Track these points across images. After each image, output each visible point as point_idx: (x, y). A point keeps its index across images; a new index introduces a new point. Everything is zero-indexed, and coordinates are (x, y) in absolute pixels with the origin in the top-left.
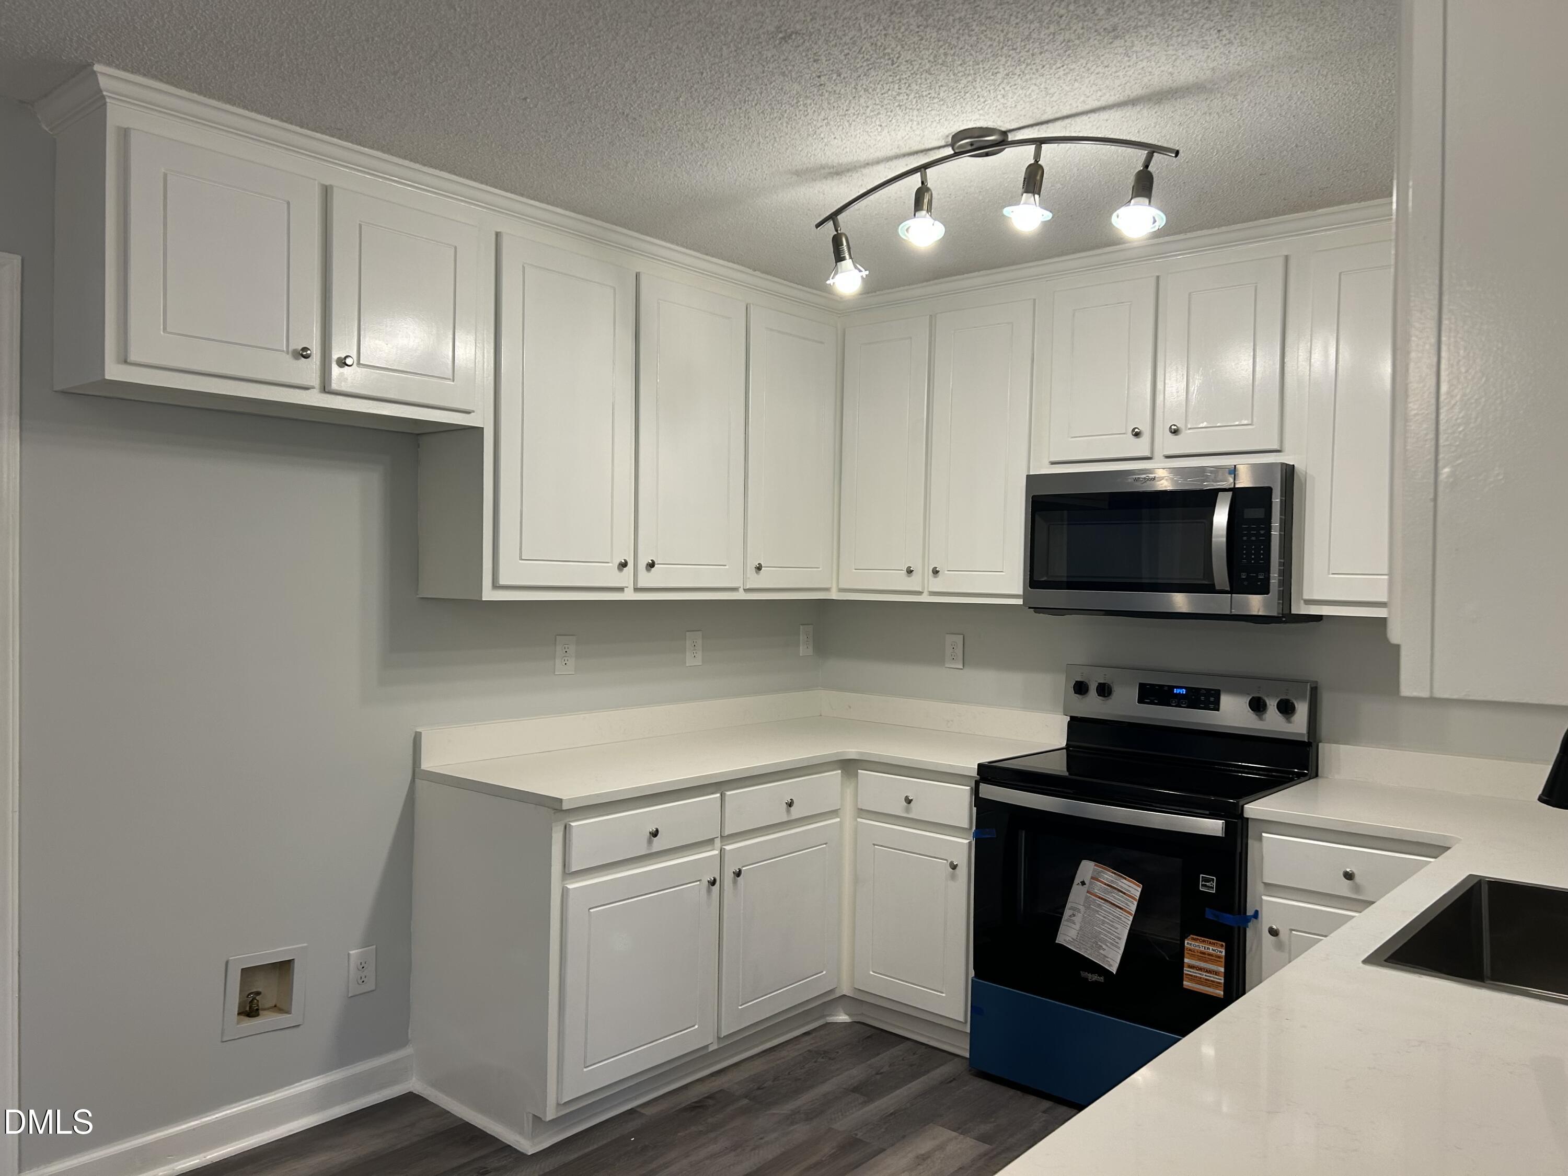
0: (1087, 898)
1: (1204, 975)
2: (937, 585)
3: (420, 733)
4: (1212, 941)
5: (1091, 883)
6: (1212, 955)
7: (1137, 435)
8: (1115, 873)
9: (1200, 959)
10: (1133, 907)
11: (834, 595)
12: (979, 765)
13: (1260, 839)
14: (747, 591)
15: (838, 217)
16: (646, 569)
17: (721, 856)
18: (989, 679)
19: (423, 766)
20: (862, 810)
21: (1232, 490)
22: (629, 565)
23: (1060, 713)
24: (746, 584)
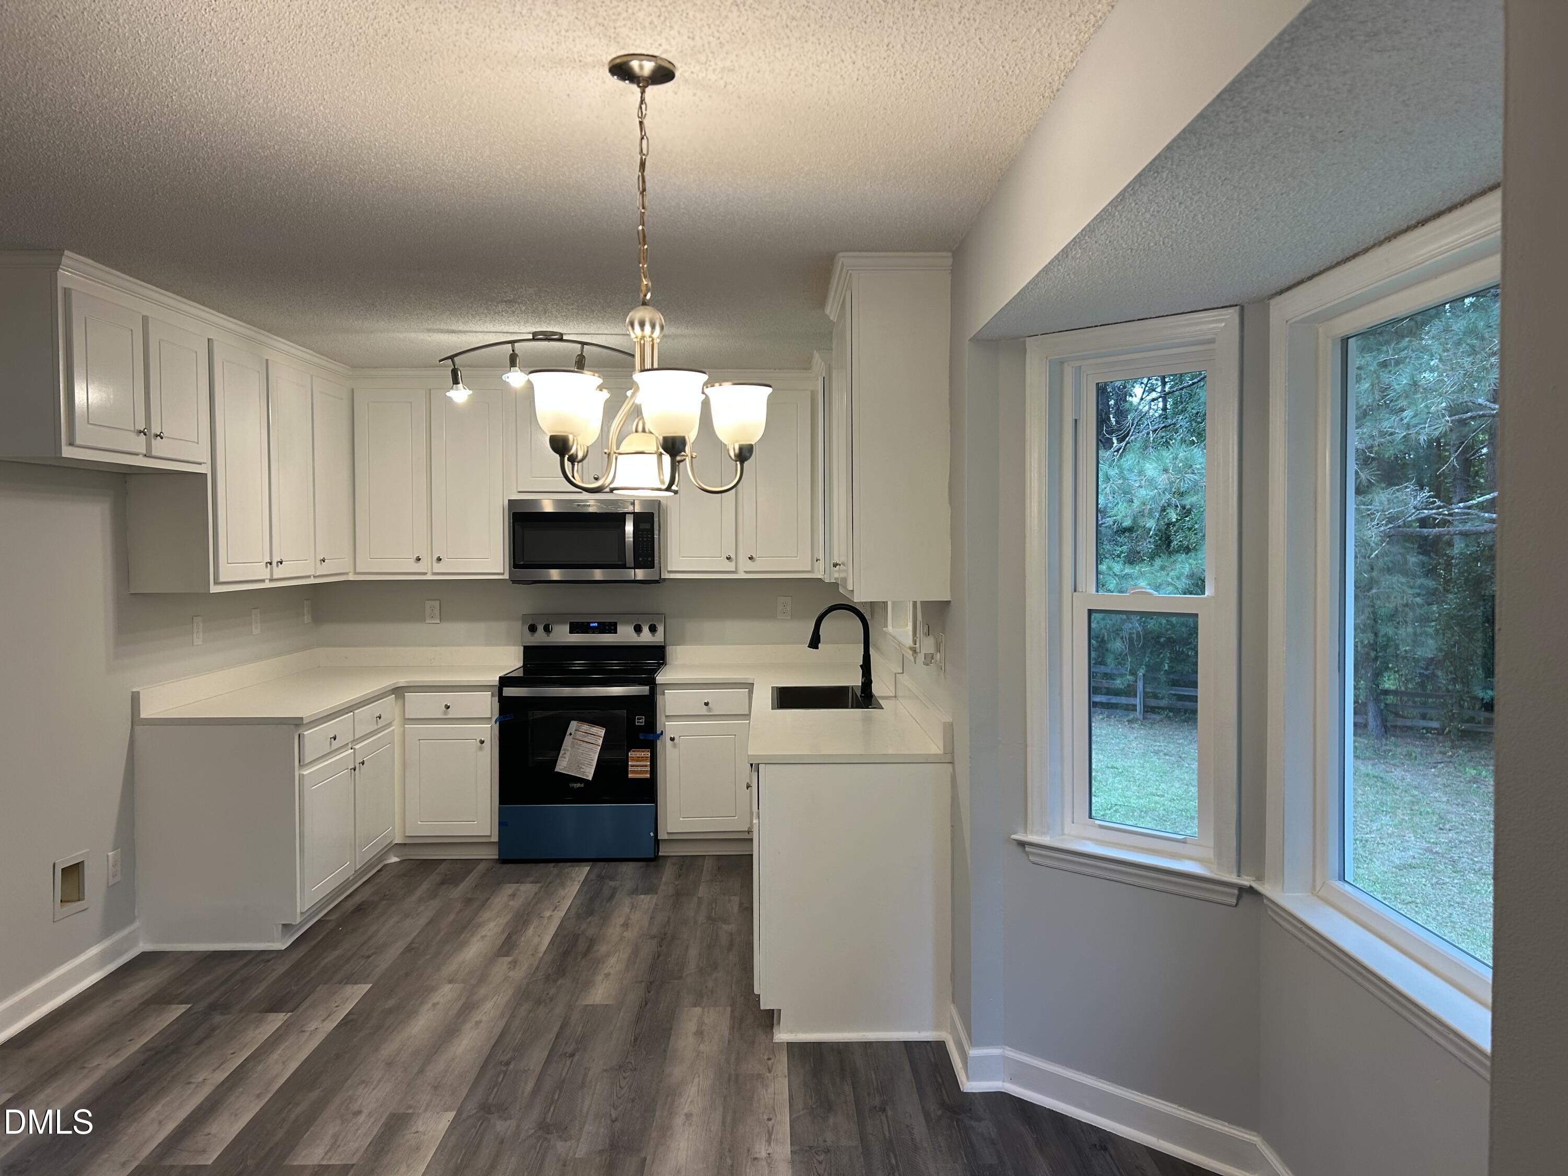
0: (573, 742)
1: (639, 769)
2: (438, 568)
3: (138, 693)
4: (644, 750)
5: (575, 733)
6: (645, 757)
8: (588, 725)
9: (637, 761)
10: (600, 742)
11: (351, 577)
12: (500, 677)
13: (664, 694)
14: (315, 577)
15: (456, 359)
16: (277, 566)
17: (354, 752)
18: (460, 628)
19: (143, 715)
20: (408, 719)
21: (634, 513)
22: (271, 563)
23: (514, 645)
24: (316, 572)
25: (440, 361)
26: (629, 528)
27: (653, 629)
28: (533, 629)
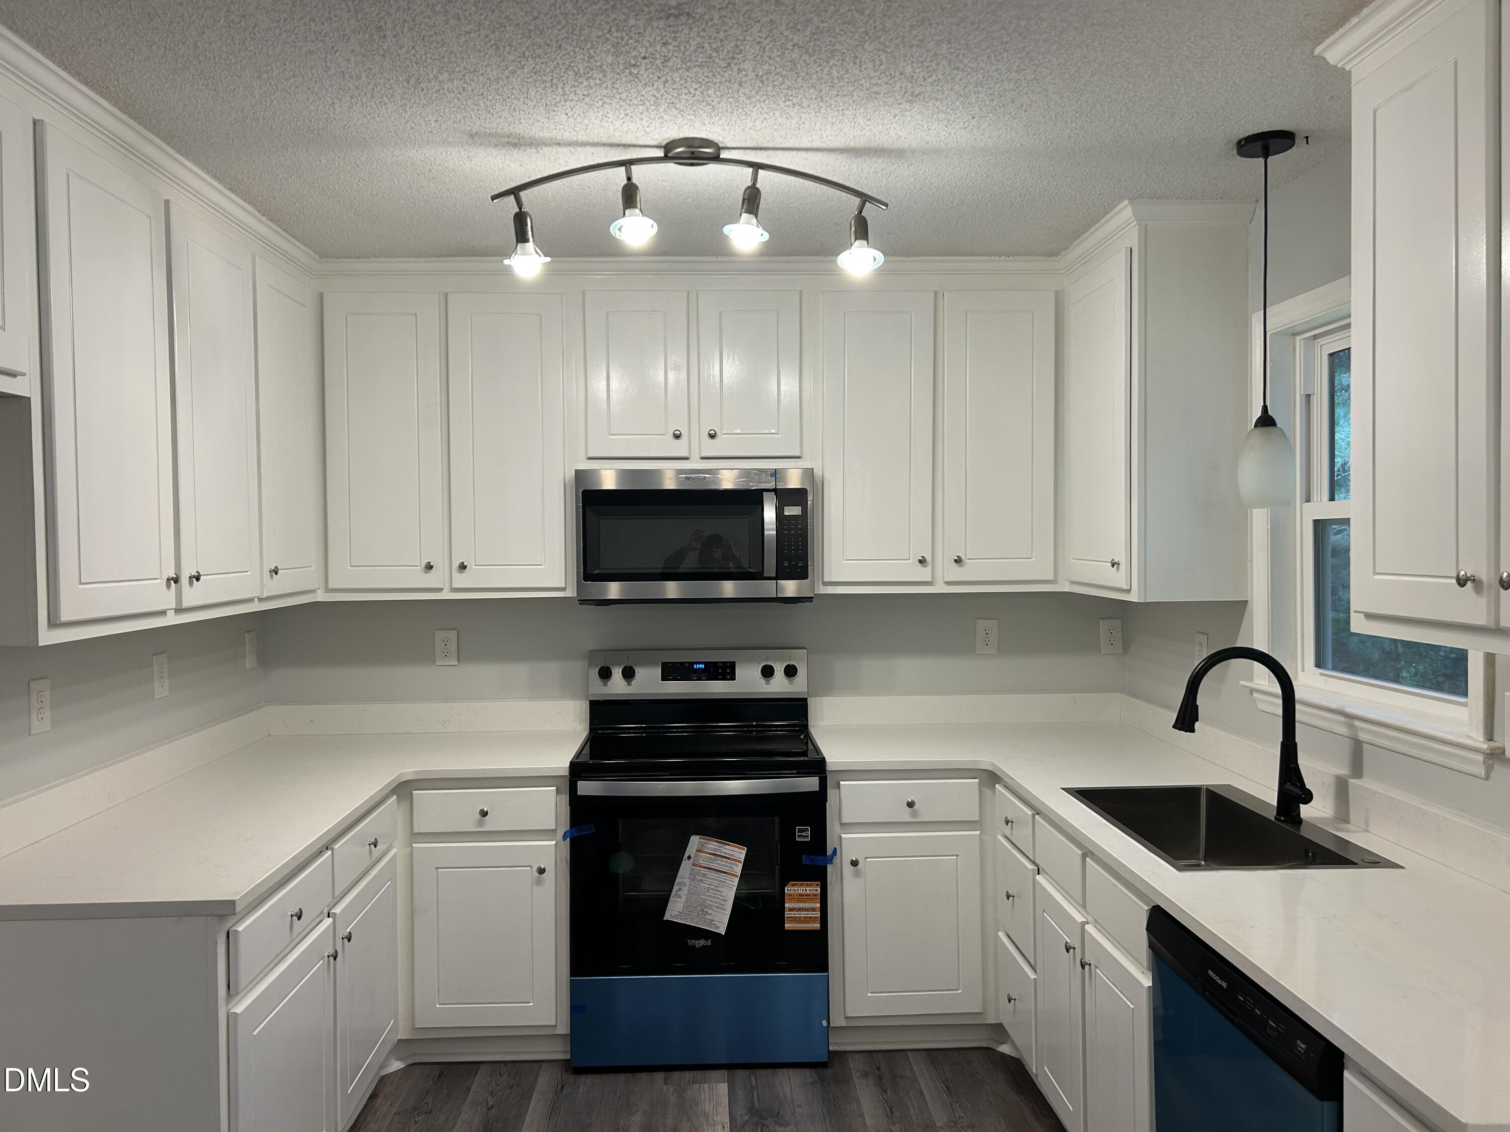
0: (693, 870)
1: (803, 914)
2: (461, 580)
4: (808, 883)
5: (696, 856)
6: (809, 895)
7: (677, 437)
8: (718, 842)
9: (799, 901)
10: (738, 869)
11: (321, 597)
12: (571, 763)
13: (839, 787)
14: (261, 600)
15: (523, 194)
16: (191, 584)
17: (333, 923)
18: (490, 672)
20: (419, 833)
21: (775, 490)
22: (176, 581)
23: (573, 697)
24: (262, 593)
25: (494, 198)
26: (770, 514)
27: (791, 671)
28: (605, 674)
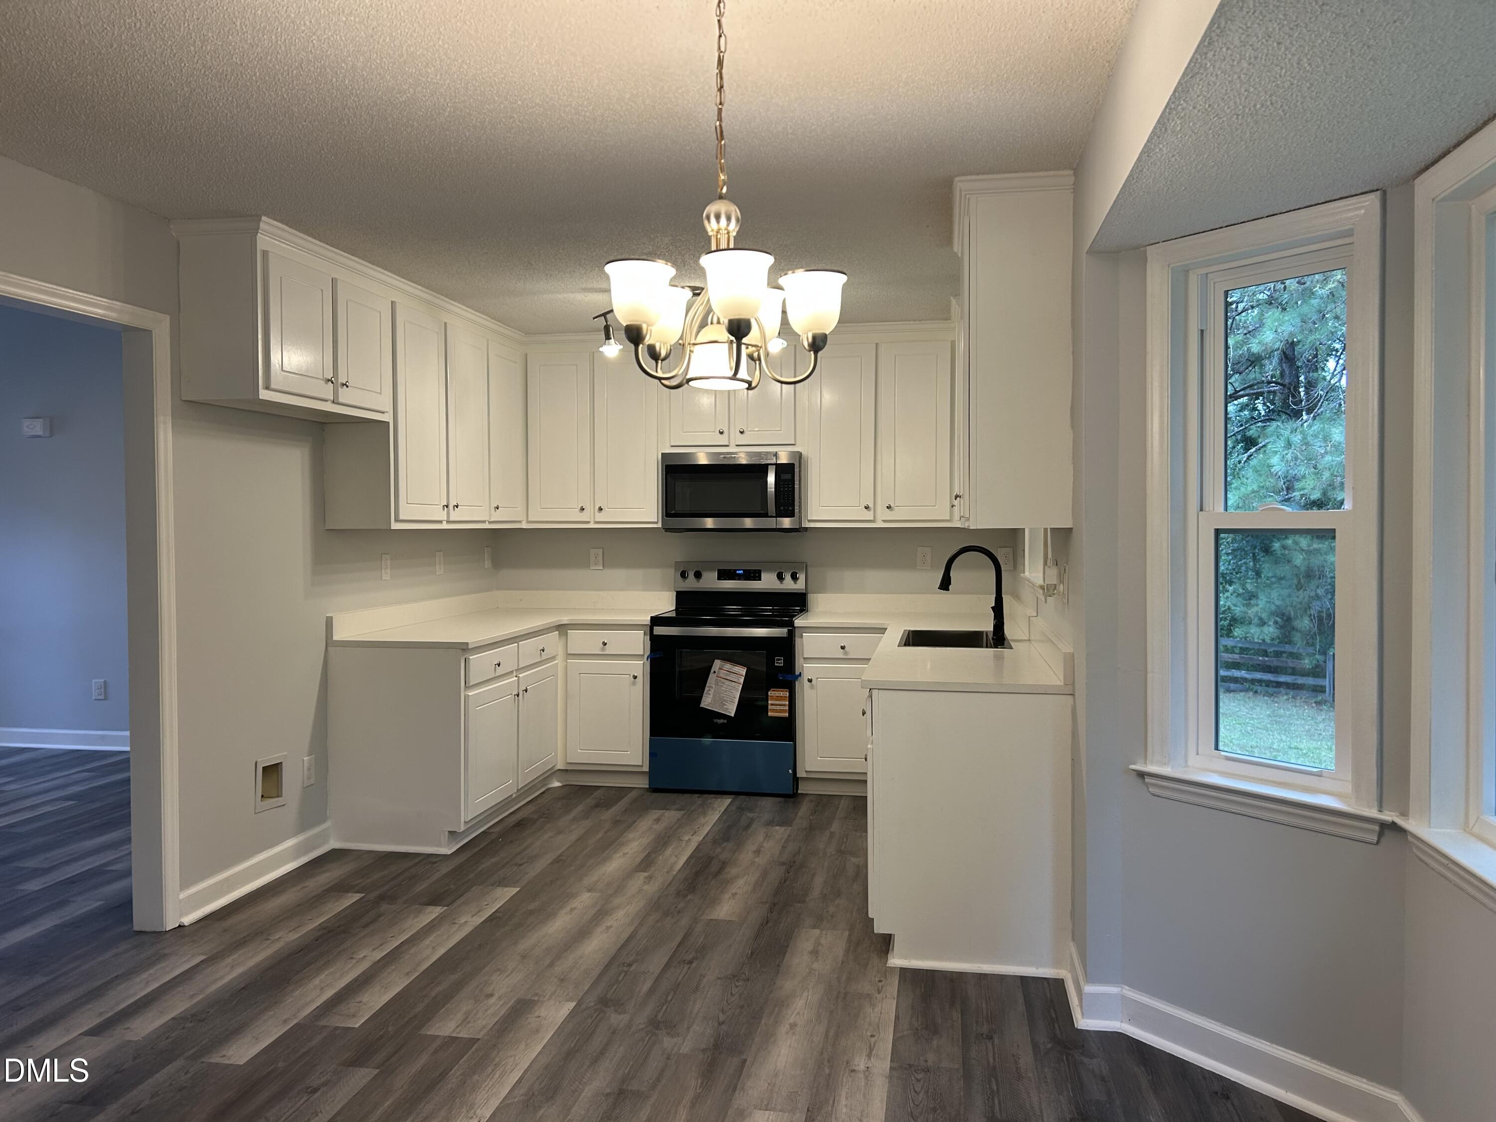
0: (716, 680)
1: (778, 708)
2: (600, 517)
3: (332, 617)
4: (783, 690)
5: (718, 672)
6: (784, 697)
7: (721, 433)
8: (732, 664)
9: (776, 700)
10: (742, 680)
11: (524, 526)
12: (651, 617)
13: (802, 637)
14: (490, 522)
15: (608, 316)
16: (454, 509)
17: (518, 679)
18: (619, 574)
19: (335, 638)
20: (571, 654)
21: (776, 464)
22: (447, 506)
23: (668, 591)
24: (490, 518)
25: (594, 318)
26: (771, 479)
27: (794, 577)
28: (683, 575)
